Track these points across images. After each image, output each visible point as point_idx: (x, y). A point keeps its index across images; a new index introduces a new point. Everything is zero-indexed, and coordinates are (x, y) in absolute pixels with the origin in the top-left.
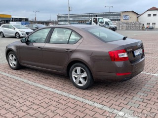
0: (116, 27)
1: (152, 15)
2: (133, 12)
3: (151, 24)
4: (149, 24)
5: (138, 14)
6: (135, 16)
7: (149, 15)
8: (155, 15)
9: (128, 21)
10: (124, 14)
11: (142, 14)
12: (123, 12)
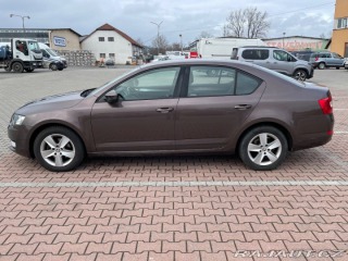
0: (65, 62)
1: (106, 39)
2: (71, 30)
3: (107, 55)
4: (103, 55)
5: (80, 36)
6: (76, 40)
7: (102, 39)
8: (111, 39)
9: (64, 49)
10: (54, 34)
11: (88, 36)
12: (52, 30)
